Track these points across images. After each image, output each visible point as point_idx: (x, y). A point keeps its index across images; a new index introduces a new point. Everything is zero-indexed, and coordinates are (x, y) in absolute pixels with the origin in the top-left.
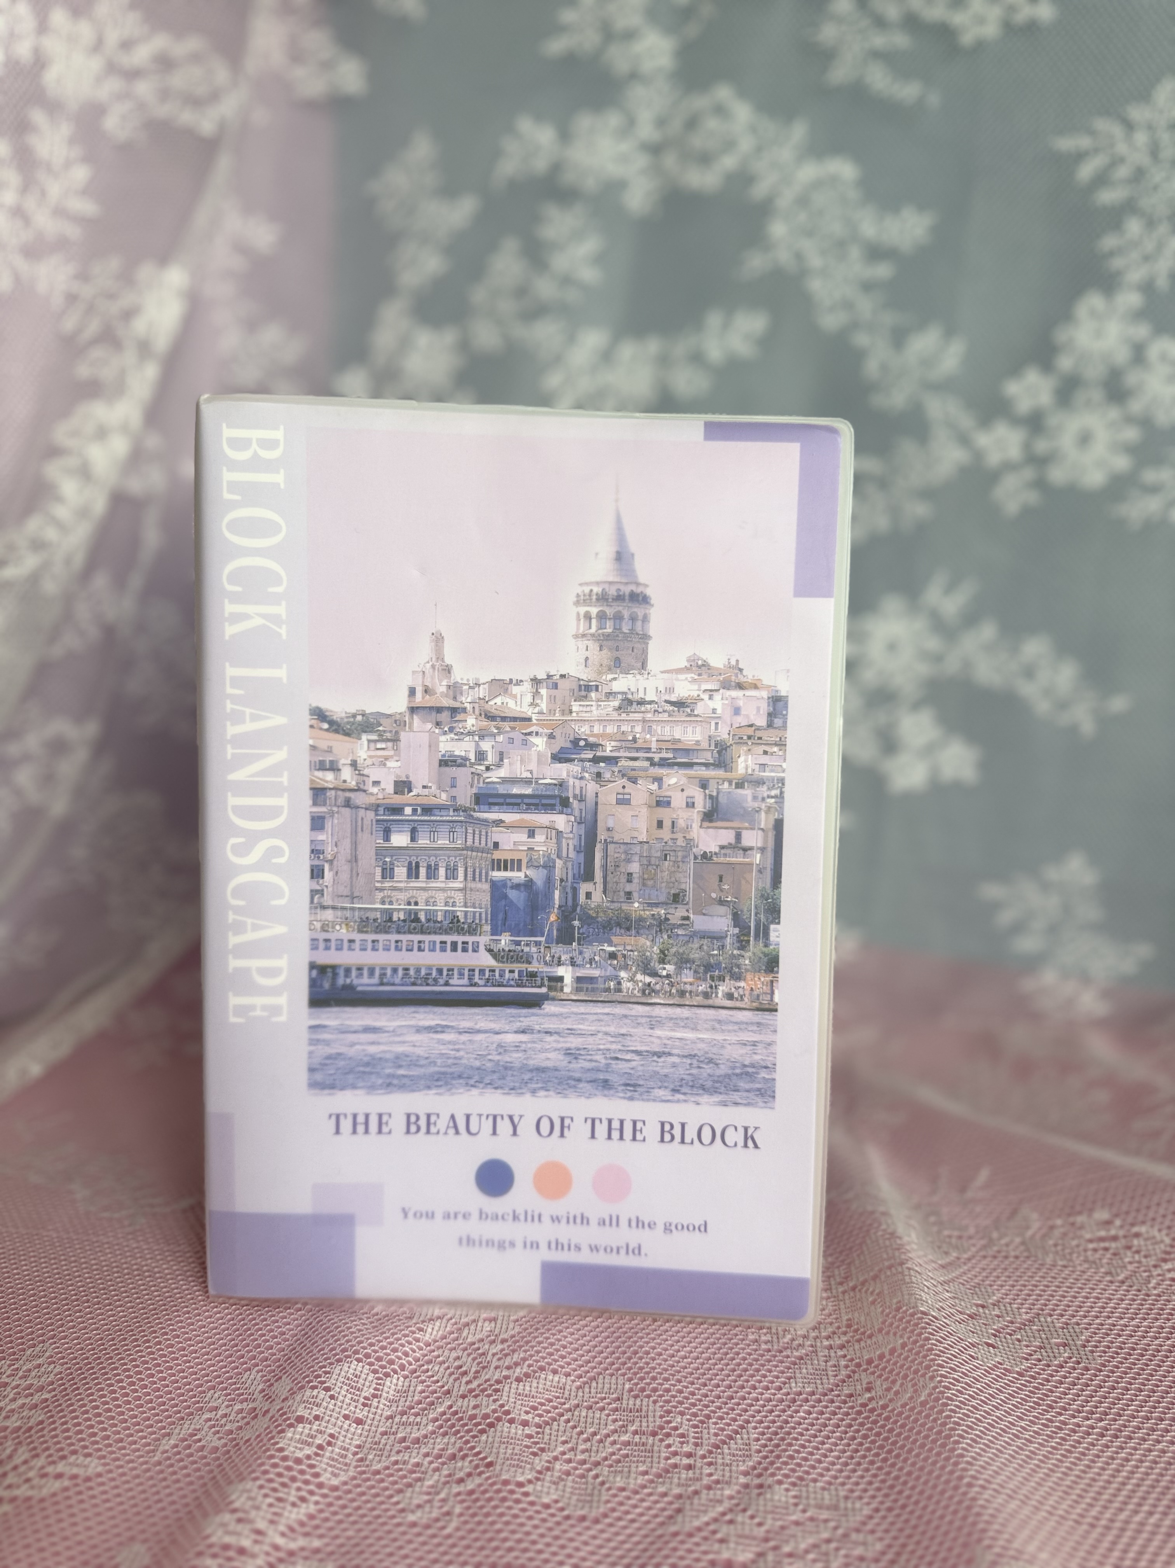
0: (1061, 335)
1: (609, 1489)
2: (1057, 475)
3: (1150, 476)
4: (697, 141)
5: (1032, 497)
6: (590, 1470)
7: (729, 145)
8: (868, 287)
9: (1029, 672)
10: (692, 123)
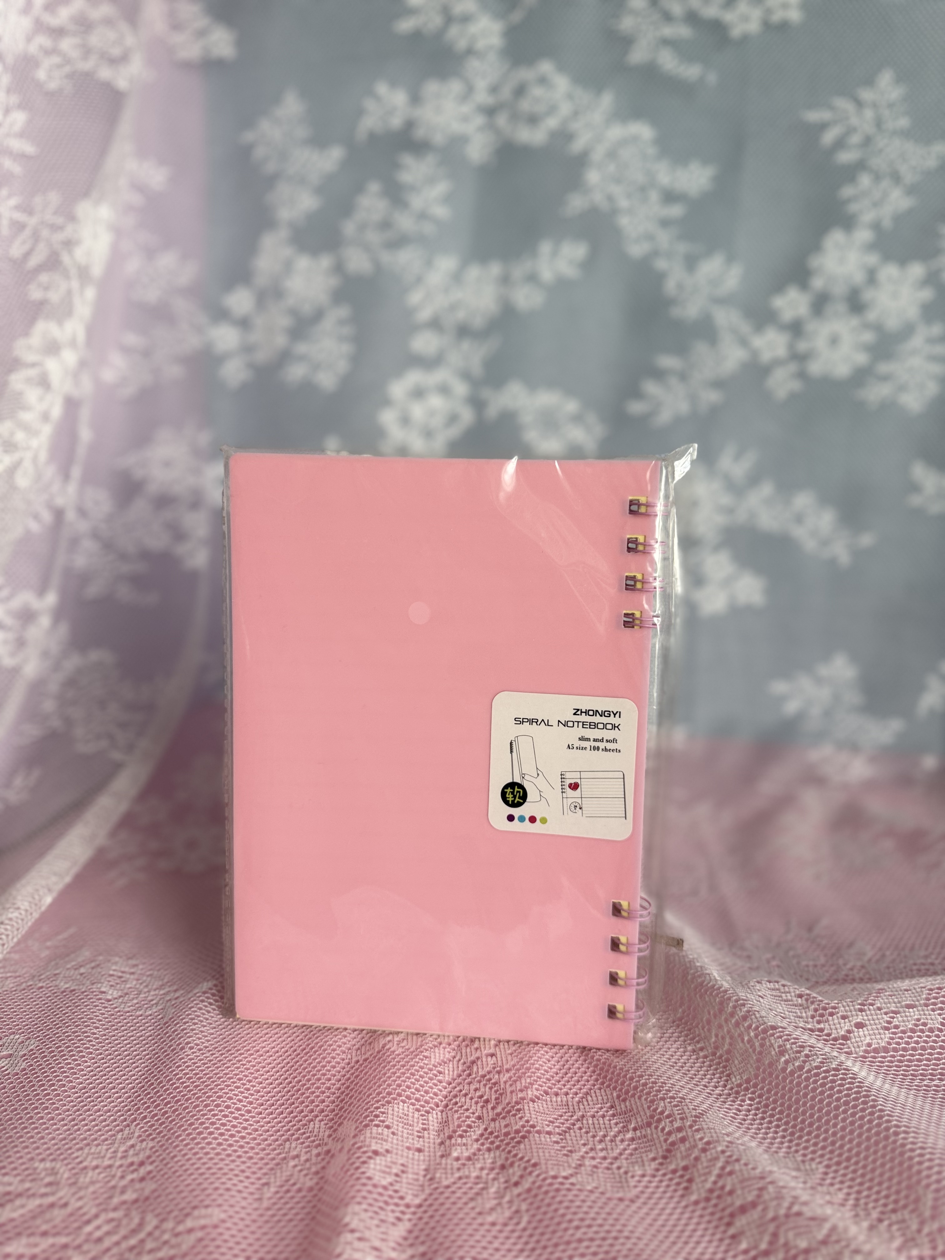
0: (814, 262)
1: (633, 1177)
2: (815, 368)
3: (883, 368)
4: (525, 105)
5: (796, 385)
6: (612, 1164)
7: (552, 110)
8: (665, 223)
9: (799, 519)
10: (520, 91)
